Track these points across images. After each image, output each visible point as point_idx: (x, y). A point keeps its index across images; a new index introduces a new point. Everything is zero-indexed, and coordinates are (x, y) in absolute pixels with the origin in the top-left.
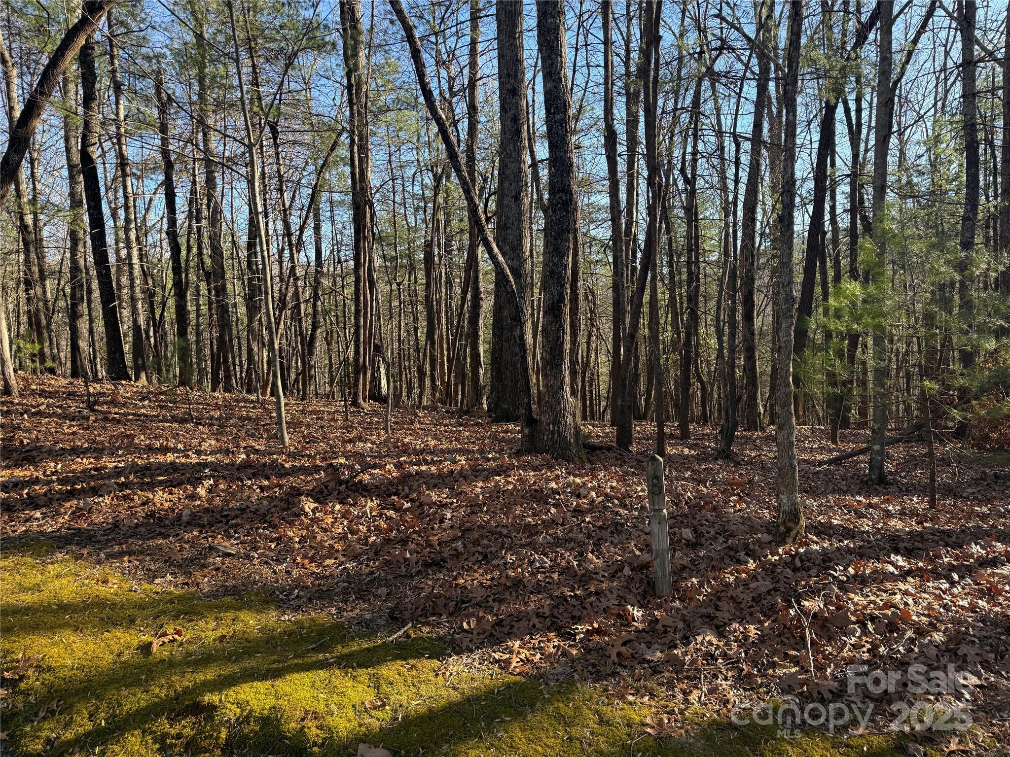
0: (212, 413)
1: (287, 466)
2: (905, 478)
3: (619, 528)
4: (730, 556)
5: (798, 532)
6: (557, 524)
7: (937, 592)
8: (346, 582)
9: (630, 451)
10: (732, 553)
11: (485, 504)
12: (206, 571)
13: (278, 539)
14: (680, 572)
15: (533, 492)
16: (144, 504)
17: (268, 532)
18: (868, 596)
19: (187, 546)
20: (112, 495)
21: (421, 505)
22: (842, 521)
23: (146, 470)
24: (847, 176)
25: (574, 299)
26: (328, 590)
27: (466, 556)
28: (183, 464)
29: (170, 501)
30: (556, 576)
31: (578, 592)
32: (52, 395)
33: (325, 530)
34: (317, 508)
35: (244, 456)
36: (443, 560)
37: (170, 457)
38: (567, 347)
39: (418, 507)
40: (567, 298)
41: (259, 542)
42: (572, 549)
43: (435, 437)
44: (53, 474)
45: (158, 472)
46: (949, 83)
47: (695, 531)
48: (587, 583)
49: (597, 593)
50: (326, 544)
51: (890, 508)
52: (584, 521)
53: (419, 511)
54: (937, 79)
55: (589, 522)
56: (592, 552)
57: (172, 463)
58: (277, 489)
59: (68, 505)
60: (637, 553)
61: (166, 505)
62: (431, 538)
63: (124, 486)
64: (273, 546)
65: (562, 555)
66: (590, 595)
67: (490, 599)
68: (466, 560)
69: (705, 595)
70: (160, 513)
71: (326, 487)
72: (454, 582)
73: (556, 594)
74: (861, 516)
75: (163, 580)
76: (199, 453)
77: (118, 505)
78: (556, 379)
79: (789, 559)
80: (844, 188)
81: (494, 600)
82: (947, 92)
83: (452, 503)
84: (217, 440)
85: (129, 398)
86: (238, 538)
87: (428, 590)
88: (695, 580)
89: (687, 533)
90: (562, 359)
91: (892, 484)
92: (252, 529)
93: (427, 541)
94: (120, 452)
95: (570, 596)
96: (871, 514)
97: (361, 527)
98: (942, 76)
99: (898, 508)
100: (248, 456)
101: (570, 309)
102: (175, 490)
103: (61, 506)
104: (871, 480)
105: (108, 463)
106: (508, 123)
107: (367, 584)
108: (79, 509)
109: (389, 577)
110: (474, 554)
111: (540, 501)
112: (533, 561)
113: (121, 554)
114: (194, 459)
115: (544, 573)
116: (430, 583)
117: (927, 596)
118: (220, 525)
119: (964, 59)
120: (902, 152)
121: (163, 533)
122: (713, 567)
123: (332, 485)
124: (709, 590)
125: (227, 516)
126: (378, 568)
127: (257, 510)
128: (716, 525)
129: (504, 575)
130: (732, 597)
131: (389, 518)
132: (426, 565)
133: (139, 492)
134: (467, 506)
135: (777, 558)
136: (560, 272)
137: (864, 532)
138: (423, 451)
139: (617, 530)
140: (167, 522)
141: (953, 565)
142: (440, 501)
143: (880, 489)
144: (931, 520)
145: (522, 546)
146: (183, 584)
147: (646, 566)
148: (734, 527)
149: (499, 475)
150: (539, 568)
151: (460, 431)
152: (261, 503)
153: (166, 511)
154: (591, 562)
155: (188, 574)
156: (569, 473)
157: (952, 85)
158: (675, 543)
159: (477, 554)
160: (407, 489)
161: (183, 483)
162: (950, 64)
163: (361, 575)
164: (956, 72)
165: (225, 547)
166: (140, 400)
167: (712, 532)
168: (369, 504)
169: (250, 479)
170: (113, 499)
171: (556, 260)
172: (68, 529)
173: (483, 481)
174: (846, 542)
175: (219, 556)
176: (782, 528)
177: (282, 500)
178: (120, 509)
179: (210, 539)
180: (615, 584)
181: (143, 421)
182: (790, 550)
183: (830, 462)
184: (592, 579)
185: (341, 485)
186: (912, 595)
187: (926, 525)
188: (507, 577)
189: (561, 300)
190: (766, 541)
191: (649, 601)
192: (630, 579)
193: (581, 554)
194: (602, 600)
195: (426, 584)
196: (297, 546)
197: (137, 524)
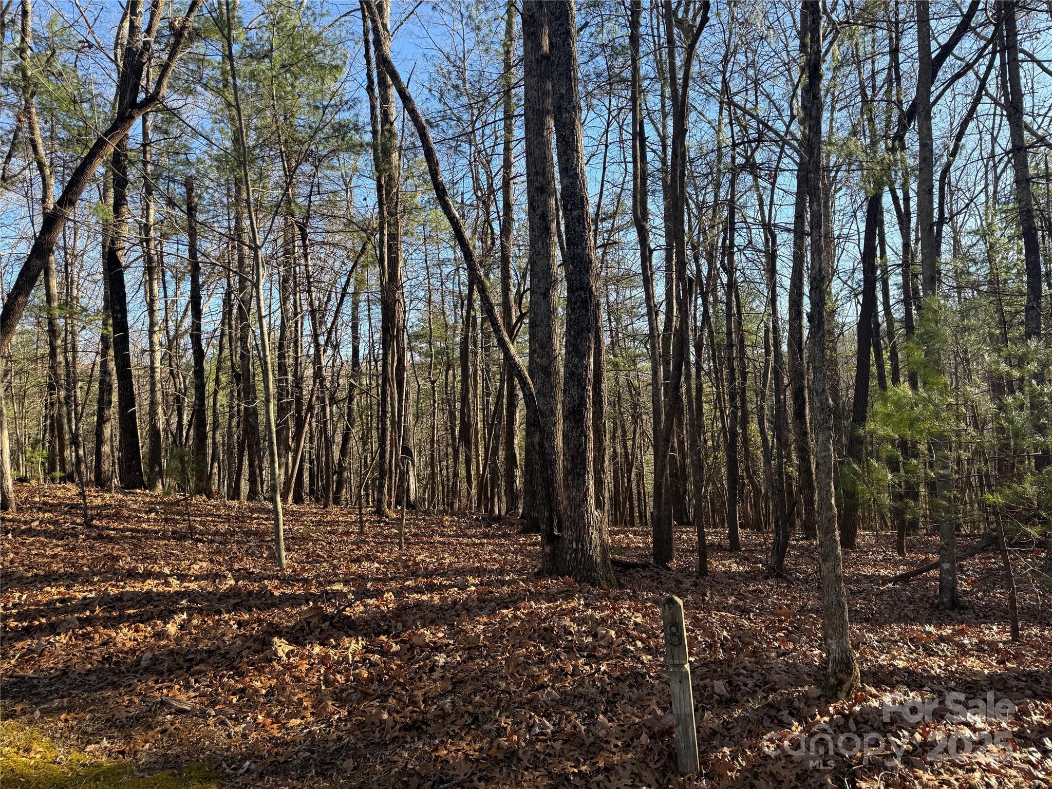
0: (220, 526)
1: (277, 593)
2: (982, 599)
3: (640, 679)
4: (770, 717)
5: (852, 685)
6: (566, 674)
7: (1026, 766)
8: (309, 750)
9: (669, 569)
10: (773, 712)
11: (485, 646)
12: (151, 733)
13: (243, 690)
14: (709, 739)
15: (542, 631)
16: (104, 644)
17: (232, 682)
18: (940, 774)
19: (137, 700)
20: (70, 633)
21: (412, 647)
22: (907, 661)
23: (119, 601)
24: (899, 265)
25: (598, 402)
26: (286, 762)
27: (453, 717)
28: (159, 594)
29: (135, 640)
30: (558, 745)
31: (584, 768)
32: (51, 508)
33: (298, 680)
34: (293, 651)
35: (232, 582)
36: (425, 722)
37: (149, 585)
38: (591, 455)
39: (408, 650)
40: (589, 402)
41: (220, 694)
42: (581, 708)
43: (454, 554)
44: (15, 606)
45: (130, 603)
46: (999, 170)
47: (730, 683)
48: (595, 754)
49: (607, 769)
50: (295, 699)
51: (966, 641)
52: (598, 671)
53: (408, 656)
54: (986, 166)
55: (605, 672)
56: (604, 713)
57: (149, 592)
58: (255, 625)
59: (19, 645)
60: (659, 712)
61: (129, 644)
62: (416, 693)
63: (88, 621)
64: (234, 701)
65: (568, 716)
66: (598, 771)
67: (475, 778)
68: (452, 723)
69: (738, 771)
70: (117, 656)
71: (309, 623)
72: (433, 754)
73: (557, 770)
74: (930, 653)
75: (97, 746)
76: (182, 578)
77: (75, 646)
78: (578, 490)
79: (842, 721)
80: (895, 279)
81: (480, 780)
82: (997, 179)
83: (448, 645)
84: (211, 561)
85: (134, 510)
86: (199, 688)
87: (401, 765)
88: (726, 750)
89: (720, 686)
90: (584, 468)
91: (967, 608)
92: (215, 677)
93: (411, 697)
94: (96, 579)
95: (573, 773)
96: (943, 651)
97: (338, 676)
98: (991, 163)
99: (975, 640)
100: (237, 582)
101: (594, 413)
102: (142, 626)
103: (12, 646)
104: (943, 603)
105: (79, 593)
106: (536, 220)
107: (332, 754)
108: (30, 651)
109: (360, 745)
110: (463, 716)
111: (549, 643)
112: (533, 726)
113: (60, 710)
114: (175, 585)
115: (544, 741)
116: (406, 755)
117: (1013, 772)
118: (180, 672)
119: (1013, 146)
120: (957, 242)
121: (115, 683)
122: (750, 731)
123: (314, 621)
124: (744, 764)
125: (191, 660)
126: (349, 732)
127: (227, 653)
128: (755, 675)
129: (495, 744)
130: (771, 774)
131: (373, 665)
132: (406, 728)
133: (101, 630)
134: (464, 649)
135: (827, 719)
136: (581, 374)
137: (933, 677)
138: (435, 573)
139: (637, 682)
140: (123, 668)
141: (1044, 726)
142: (435, 643)
143: (953, 615)
144: (1015, 658)
145: (521, 705)
146: (119, 752)
147: (669, 732)
148: (775, 677)
149: (507, 608)
150: (538, 734)
151: (482, 544)
152: (234, 643)
153: (127, 653)
154: (603, 727)
155: (128, 738)
156: (587, 606)
157: (1003, 171)
158: (704, 698)
159: (466, 715)
160: (400, 625)
161: (152, 618)
162: (998, 150)
163: (327, 741)
164: (1006, 159)
165: (179, 701)
166: (146, 513)
167: (751, 683)
168: (353, 646)
169: (229, 612)
170: (70, 639)
171: (576, 361)
172: (11, 676)
173: (489, 615)
174: (911, 694)
175: (171, 714)
176: (832, 680)
177: (256, 640)
178: (75, 651)
179: (165, 691)
180: (629, 756)
181: (139, 539)
182: (843, 708)
183: (896, 580)
184: (602, 749)
185: (324, 621)
186: (994, 771)
187: (1009, 665)
188: (499, 747)
189: (582, 403)
190: (814, 695)
191: (669, 780)
192: (648, 750)
193: (591, 715)
194: (612, 778)
195: (401, 756)
196: (262, 700)
197: (89, 670)
